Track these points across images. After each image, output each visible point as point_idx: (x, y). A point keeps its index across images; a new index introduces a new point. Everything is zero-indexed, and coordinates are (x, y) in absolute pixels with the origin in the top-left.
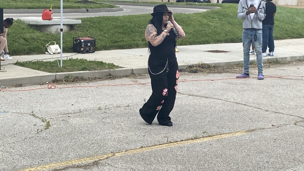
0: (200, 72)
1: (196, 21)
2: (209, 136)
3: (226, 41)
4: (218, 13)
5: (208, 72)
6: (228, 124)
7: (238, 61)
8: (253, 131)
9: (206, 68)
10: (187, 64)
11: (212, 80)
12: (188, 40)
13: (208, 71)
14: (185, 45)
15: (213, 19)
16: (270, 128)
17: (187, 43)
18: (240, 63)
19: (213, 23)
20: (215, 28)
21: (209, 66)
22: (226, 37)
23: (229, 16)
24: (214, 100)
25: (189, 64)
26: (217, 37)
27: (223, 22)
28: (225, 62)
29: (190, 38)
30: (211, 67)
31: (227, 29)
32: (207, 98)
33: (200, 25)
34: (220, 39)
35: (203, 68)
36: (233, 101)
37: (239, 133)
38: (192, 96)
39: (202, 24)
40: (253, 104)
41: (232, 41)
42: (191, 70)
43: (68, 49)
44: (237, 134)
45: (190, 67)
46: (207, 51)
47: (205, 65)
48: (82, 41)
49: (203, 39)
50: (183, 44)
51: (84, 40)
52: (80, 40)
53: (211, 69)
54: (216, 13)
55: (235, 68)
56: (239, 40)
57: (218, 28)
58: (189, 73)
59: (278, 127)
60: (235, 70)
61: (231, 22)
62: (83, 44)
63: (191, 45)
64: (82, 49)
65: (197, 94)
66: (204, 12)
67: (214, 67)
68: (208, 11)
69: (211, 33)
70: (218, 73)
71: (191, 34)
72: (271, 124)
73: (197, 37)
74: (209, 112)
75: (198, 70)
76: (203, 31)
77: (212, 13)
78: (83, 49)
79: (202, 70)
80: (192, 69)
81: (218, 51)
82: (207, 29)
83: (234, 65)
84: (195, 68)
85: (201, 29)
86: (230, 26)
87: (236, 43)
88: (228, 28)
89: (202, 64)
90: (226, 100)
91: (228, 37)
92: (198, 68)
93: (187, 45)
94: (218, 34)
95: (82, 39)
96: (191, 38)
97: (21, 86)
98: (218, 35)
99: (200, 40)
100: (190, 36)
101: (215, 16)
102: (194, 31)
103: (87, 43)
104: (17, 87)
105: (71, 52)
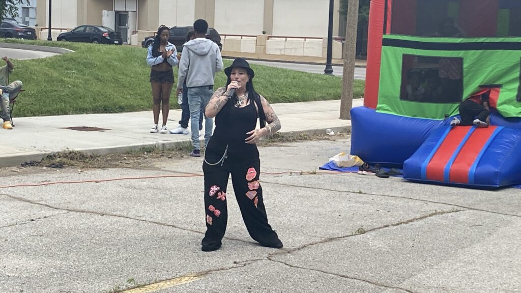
0: (69, 166)
1: (41, 74)
2: (139, 287)
3: (95, 110)
4: (74, 60)
5: (84, 167)
6: (161, 262)
7: (129, 147)
8: (207, 273)
9: (77, 159)
10: (43, 152)
11: (96, 182)
12: (29, 107)
13: (82, 164)
14: (25, 116)
15: (69, 71)
16: (233, 267)
17: (28, 113)
18: (133, 150)
19: (70, 78)
20: (74, 86)
21: (83, 156)
22: (95, 103)
23: (95, 67)
24: (116, 219)
25: (46, 152)
26: (80, 104)
27: (86, 77)
28: (108, 149)
29: (32, 104)
30: (87, 158)
31: (95, 90)
32: (103, 215)
33: (48, 81)
34: (85, 106)
35: (72, 158)
36: (151, 220)
37: (186, 278)
38: (75, 212)
39: (50, 80)
40: (186, 226)
41: (105, 110)
42: (51, 163)
44: (183, 281)
45: (50, 157)
46: (69, 128)
47: (76, 154)
49: (55, 106)
50: (20, 115)
53: (87, 160)
54: (72, 59)
55: (125, 159)
56: (116, 109)
57: (80, 87)
58: (49, 168)
59: (245, 265)
60: (127, 162)
61: (100, 77)
63: (35, 116)
65: (82, 208)
66: (51, 59)
67: (91, 157)
68: (56, 56)
69: (68, 95)
70: (99, 167)
71: (33, 97)
72: (232, 261)
74: (117, 241)
75: (64, 163)
76: (55, 93)
77: (64, 61)
79: (73, 162)
80: (53, 161)
81: (87, 127)
82: (62, 89)
83: (123, 153)
84: (58, 160)
85: (51, 88)
86: (99, 83)
87: (112, 113)
88: (96, 87)
89: (70, 153)
90: (137, 218)
91: (99, 104)
92: (65, 160)
93: (27, 116)
94: (80, 98)
96: (34, 105)
98: (81, 100)
99: (50, 109)
100: (31, 99)
101: (71, 66)
102: (38, 92)
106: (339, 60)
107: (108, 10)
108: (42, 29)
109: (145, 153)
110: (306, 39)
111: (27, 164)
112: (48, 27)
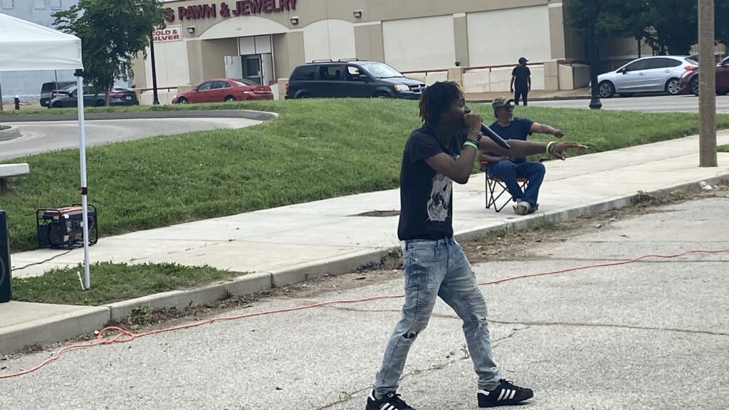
1: (277, 146)
3: (364, 187)
12: (283, 192)
14: (282, 205)
15: (307, 138)
19: (314, 147)
20: (326, 158)
22: (361, 178)
26: (344, 181)
29: (286, 187)
33: (291, 155)
34: (351, 184)
41: (377, 186)
43: (24, 242)
46: (359, 215)
48: (66, 216)
49: (315, 187)
51: (71, 214)
52: (60, 214)
56: (390, 183)
57: (334, 158)
62: (69, 223)
63: (294, 204)
64: (66, 238)
69: (324, 171)
71: (284, 177)
73: (300, 183)
76: (307, 169)
78: (68, 236)
82: (313, 163)
85: (299, 163)
86: (353, 150)
87: (385, 190)
88: (353, 156)
91: (367, 179)
93: (285, 205)
95: (66, 213)
97: (38, 348)
98: (343, 176)
99: (308, 191)
100: (282, 181)
101: (303, 131)
102: (287, 170)
103: (77, 222)
104: (31, 353)
105: (34, 249)
106: (570, 92)
107: (232, 56)
108: (142, 90)
109: (499, 238)
110: (492, 69)
111: (364, 268)
112: (152, 87)
